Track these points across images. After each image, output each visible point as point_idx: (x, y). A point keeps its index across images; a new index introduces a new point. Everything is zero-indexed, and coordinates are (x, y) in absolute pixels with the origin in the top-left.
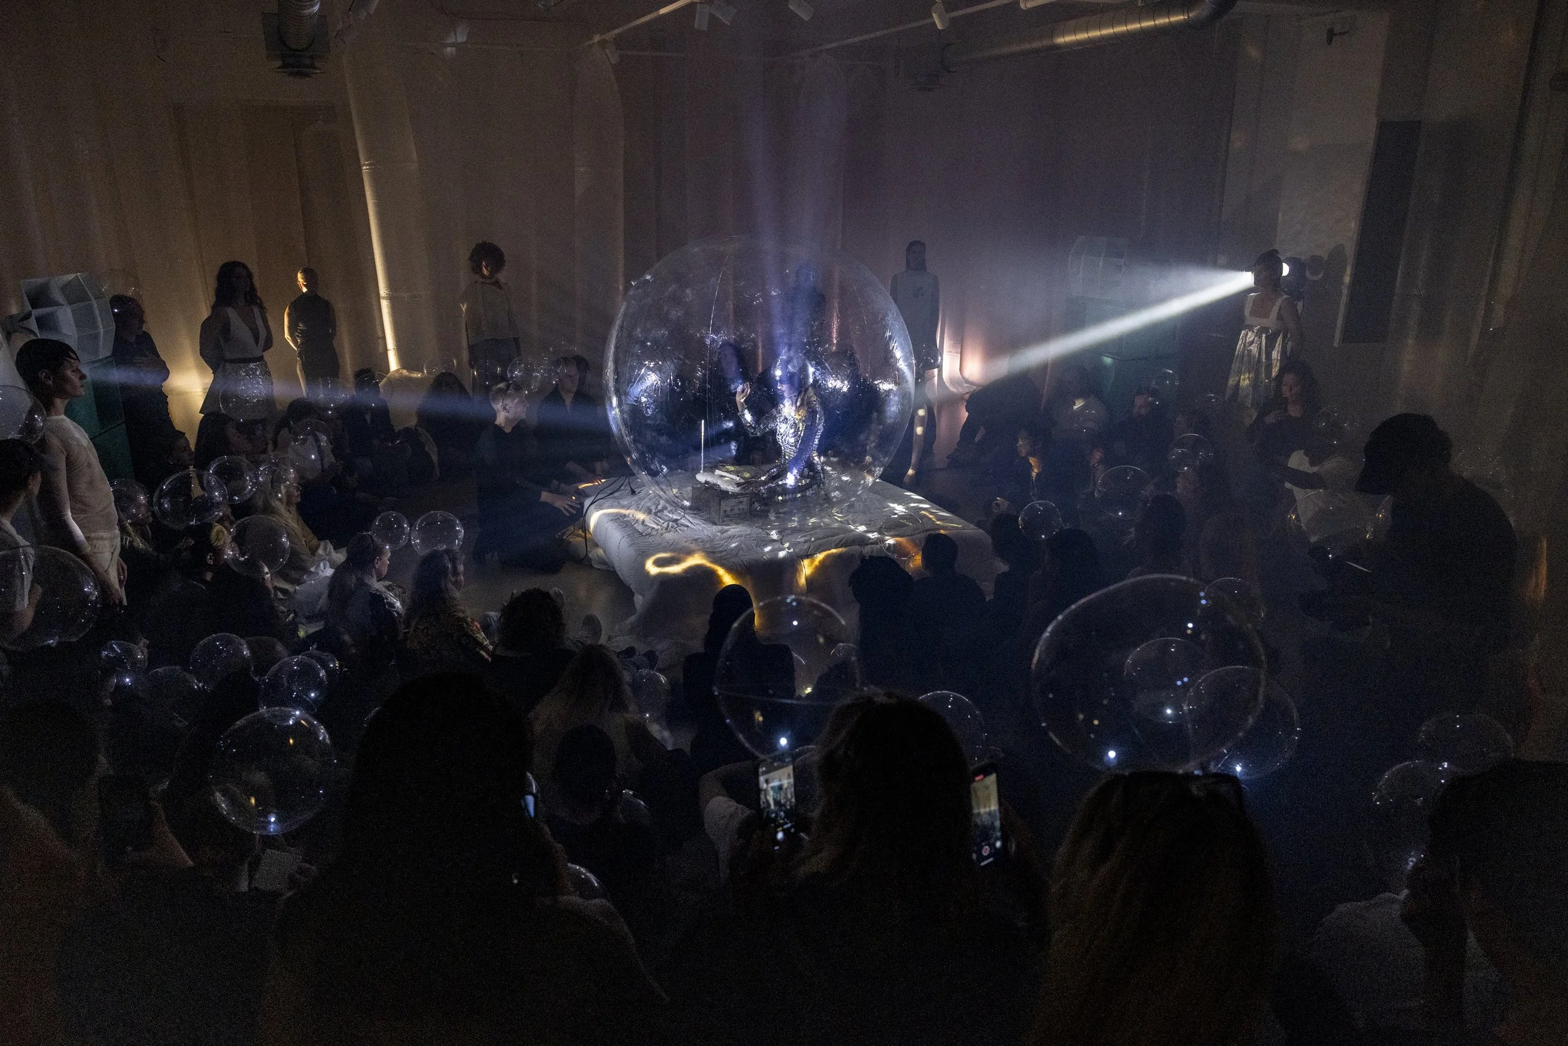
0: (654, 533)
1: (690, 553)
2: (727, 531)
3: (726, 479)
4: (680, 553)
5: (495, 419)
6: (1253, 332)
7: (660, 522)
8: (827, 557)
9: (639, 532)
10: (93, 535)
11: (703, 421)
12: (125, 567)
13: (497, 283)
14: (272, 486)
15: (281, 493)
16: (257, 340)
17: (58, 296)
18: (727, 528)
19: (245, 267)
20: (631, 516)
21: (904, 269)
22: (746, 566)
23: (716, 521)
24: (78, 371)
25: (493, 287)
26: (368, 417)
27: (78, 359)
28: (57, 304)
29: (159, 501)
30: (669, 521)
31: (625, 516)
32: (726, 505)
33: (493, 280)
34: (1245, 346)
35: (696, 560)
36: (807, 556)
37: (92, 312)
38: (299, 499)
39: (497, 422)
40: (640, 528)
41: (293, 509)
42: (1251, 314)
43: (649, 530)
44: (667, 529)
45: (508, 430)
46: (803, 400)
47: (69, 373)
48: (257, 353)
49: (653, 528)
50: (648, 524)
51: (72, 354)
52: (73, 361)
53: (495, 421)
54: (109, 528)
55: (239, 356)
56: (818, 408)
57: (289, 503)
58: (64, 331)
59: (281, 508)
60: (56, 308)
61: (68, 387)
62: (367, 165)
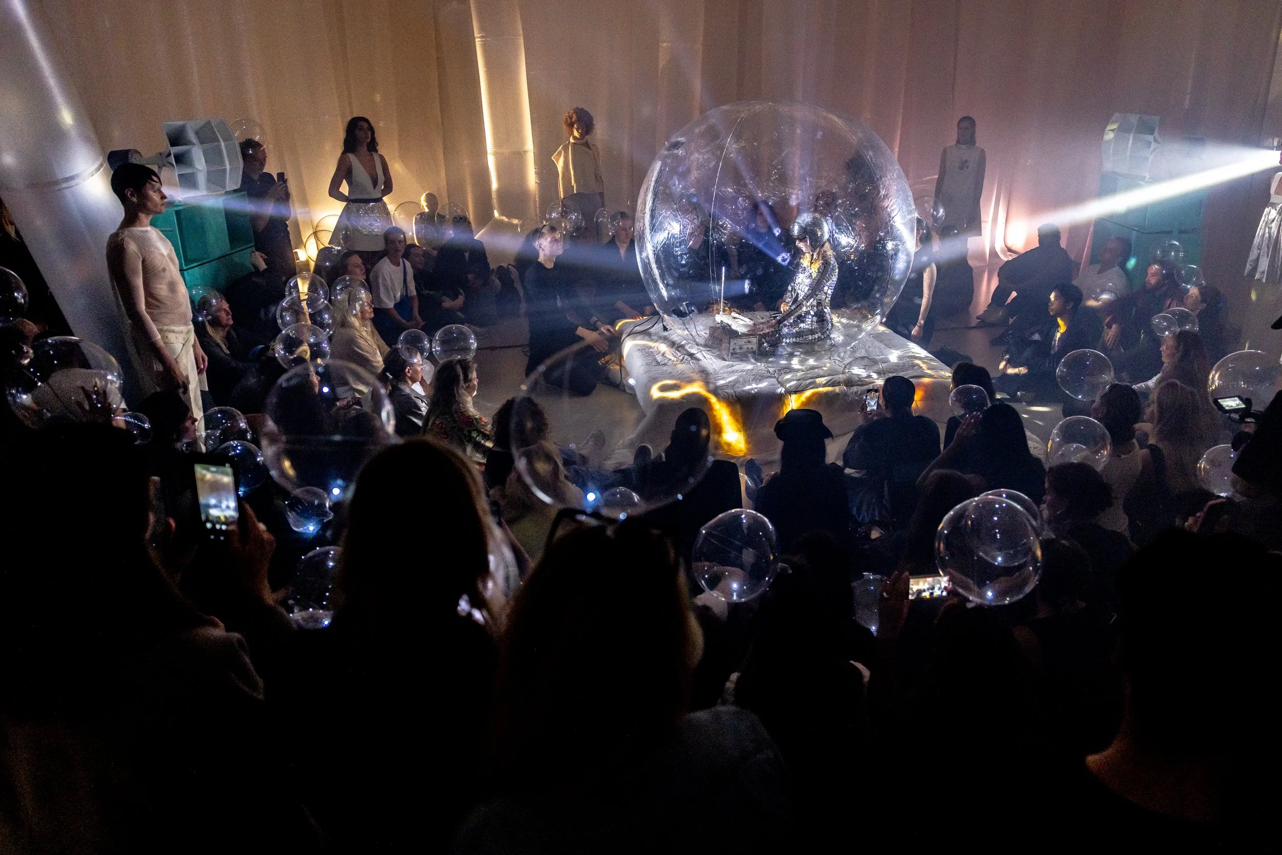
0: (670, 363)
1: (690, 381)
2: (732, 366)
3: (740, 323)
4: (682, 382)
5: (538, 257)
6: (1276, 209)
7: (677, 355)
8: (814, 394)
9: (657, 361)
10: (165, 328)
11: (724, 268)
12: (206, 358)
13: (587, 145)
14: (349, 303)
15: (356, 310)
16: (375, 183)
17: (192, 136)
18: (734, 363)
19: (366, 121)
20: (656, 348)
21: (954, 143)
22: (737, 397)
23: (725, 357)
24: (160, 191)
25: (584, 148)
26: (467, 255)
27: (160, 182)
28: (194, 144)
29: (281, 315)
30: (686, 354)
31: (651, 347)
32: (735, 344)
33: (584, 141)
34: (1267, 223)
35: (696, 388)
36: (796, 392)
37: (220, 152)
38: (372, 315)
39: (539, 260)
40: (659, 358)
41: (369, 323)
42: (1277, 193)
43: (666, 361)
44: (681, 361)
45: (550, 266)
46: (818, 254)
47: (151, 193)
48: (377, 195)
49: (670, 360)
50: (667, 356)
51: (155, 178)
52: (154, 183)
53: (538, 259)
54: (186, 324)
55: (360, 197)
56: (833, 261)
57: (363, 318)
58: (197, 166)
59: (356, 322)
60: (191, 146)
61: (149, 204)
62: (479, 37)
